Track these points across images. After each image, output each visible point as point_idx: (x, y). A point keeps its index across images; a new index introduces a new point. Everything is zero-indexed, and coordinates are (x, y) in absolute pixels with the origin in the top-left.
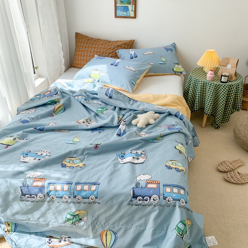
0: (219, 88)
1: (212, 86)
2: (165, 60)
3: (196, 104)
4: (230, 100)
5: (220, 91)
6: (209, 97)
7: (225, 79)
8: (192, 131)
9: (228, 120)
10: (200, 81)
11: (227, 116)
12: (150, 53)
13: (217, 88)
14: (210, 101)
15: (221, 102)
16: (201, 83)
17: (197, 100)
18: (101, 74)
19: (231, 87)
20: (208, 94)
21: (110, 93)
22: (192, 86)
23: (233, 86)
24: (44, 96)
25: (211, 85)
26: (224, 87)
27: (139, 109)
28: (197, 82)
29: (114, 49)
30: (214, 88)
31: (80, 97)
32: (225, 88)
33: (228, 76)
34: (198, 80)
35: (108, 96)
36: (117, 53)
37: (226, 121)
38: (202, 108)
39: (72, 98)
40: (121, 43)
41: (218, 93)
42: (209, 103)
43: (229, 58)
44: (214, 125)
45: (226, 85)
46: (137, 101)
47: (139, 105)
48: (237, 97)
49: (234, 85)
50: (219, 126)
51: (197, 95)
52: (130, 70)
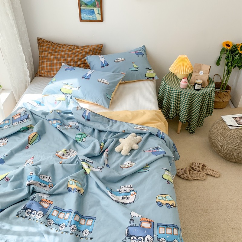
0: (194, 97)
1: (186, 96)
2: (137, 67)
3: (172, 112)
4: (204, 107)
5: (195, 100)
6: (184, 105)
7: (198, 86)
8: (173, 147)
9: (202, 125)
10: (174, 91)
11: (201, 121)
12: (121, 60)
13: (192, 97)
14: (185, 110)
15: (196, 109)
16: (176, 93)
17: (172, 108)
18: (73, 89)
19: (204, 94)
20: (183, 103)
21: (87, 115)
22: (167, 95)
23: (206, 94)
24: (14, 121)
25: (186, 94)
26: (198, 96)
27: (119, 131)
28: (171, 90)
29: (82, 56)
30: (189, 97)
31: (55, 122)
32: (200, 97)
33: (201, 84)
34: (172, 89)
35: (86, 118)
36: (86, 60)
37: (200, 126)
38: (177, 115)
39: (46, 121)
40: (89, 49)
41: (192, 102)
42: (184, 111)
43: (201, 64)
44: (189, 130)
45: (201, 94)
46: (116, 121)
47: (119, 127)
48: (210, 103)
49: (208, 92)
50: (194, 131)
51: (172, 104)
52: (104, 83)
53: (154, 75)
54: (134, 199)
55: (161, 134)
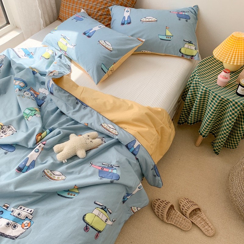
1: (216, 99)
2: (170, 34)
5: (228, 109)
6: (209, 112)
7: (242, 90)
8: (152, 169)
9: (234, 147)
10: (202, 85)
11: (234, 141)
12: (150, 20)
13: (224, 104)
14: (208, 119)
15: (226, 124)
16: (203, 90)
17: (193, 110)
18: (68, 45)
20: (208, 108)
21: (50, 87)
26: (234, 105)
28: (199, 84)
30: (219, 103)
31: (17, 83)
34: (200, 82)
35: (49, 90)
45: (239, 103)
46: (87, 106)
47: (84, 116)
50: (217, 152)
52: (105, 47)
53: (195, 52)
54: (21, 232)
55: (135, 146)
